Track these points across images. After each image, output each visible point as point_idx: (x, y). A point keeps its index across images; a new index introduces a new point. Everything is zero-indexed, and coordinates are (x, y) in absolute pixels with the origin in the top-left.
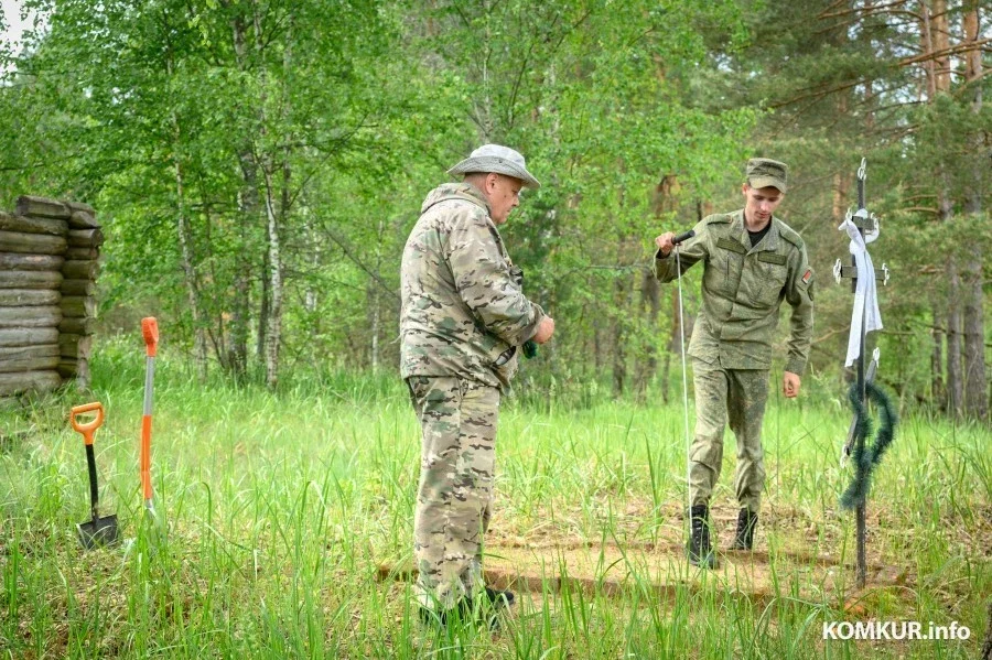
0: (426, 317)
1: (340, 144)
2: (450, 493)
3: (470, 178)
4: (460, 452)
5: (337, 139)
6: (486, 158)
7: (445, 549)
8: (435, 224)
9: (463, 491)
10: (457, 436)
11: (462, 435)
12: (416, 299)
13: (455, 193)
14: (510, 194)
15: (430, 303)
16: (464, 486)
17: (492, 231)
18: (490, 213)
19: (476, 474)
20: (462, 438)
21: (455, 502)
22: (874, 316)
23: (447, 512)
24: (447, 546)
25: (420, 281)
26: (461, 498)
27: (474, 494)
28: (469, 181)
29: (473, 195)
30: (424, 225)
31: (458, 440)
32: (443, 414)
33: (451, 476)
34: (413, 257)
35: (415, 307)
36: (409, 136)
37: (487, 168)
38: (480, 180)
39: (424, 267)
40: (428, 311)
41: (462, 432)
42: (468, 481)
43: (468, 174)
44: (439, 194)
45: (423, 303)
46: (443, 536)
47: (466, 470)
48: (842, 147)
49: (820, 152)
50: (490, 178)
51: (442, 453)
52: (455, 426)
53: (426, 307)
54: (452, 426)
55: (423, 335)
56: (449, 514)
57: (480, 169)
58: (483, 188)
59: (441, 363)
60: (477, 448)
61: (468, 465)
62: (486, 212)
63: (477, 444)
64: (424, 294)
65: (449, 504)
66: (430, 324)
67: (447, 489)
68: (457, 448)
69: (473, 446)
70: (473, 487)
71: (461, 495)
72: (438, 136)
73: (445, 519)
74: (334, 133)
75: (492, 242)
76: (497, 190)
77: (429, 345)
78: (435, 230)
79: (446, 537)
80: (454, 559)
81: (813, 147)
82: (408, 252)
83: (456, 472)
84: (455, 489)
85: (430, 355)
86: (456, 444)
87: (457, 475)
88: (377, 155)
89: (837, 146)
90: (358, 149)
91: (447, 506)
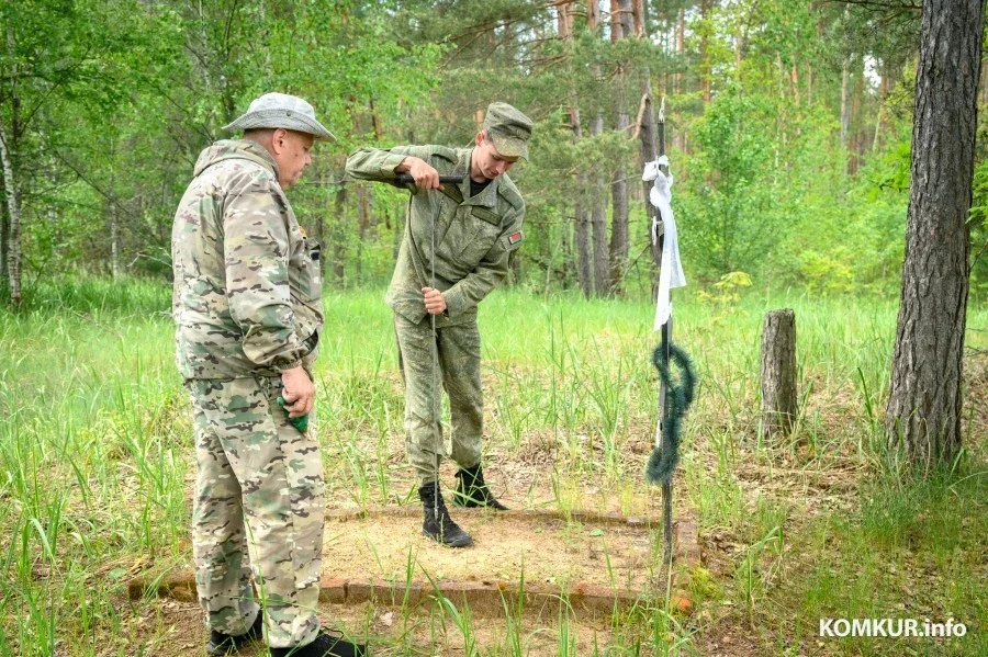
0: (206, 304)
1: (65, 76)
2: (289, 513)
3: (252, 135)
4: (287, 461)
5: (63, 70)
6: (271, 112)
7: (295, 578)
8: (211, 191)
9: (303, 505)
10: (277, 445)
11: (282, 442)
12: (193, 282)
13: (235, 151)
14: (301, 152)
15: (210, 288)
16: (302, 499)
17: (278, 198)
18: (277, 176)
19: (312, 482)
20: (283, 446)
21: (297, 520)
22: (677, 273)
23: (290, 535)
24: (297, 574)
25: (195, 261)
26: (304, 514)
27: (315, 505)
28: (252, 138)
29: (256, 153)
30: (197, 191)
31: (280, 449)
32: (255, 423)
33: (285, 492)
34: (185, 230)
35: (191, 291)
36: (132, 68)
37: (272, 123)
38: (265, 137)
39: (199, 242)
40: (209, 298)
41: (282, 438)
42: (305, 493)
43: (249, 131)
44: (214, 153)
45: (204, 288)
46: (291, 563)
47: (300, 481)
48: (504, 76)
49: (487, 79)
50: (277, 135)
51: (265, 468)
52: (271, 433)
53: (207, 292)
54: (267, 434)
55: (205, 329)
56: (294, 537)
57: (265, 125)
58: (270, 147)
59: (231, 362)
60: (305, 452)
61: (301, 474)
62: (271, 175)
63: (304, 448)
64: (202, 277)
65: (291, 525)
66: (212, 314)
67: (284, 508)
68: (281, 458)
69: (300, 451)
70: (312, 498)
71: (302, 510)
72: (159, 68)
73: (291, 543)
74: (59, 65)
75: (274, 212)
76: (286, 149)
77: (211, 343)
78: (210, 198)
79: (295, 564)
80: (308, 585)
81: (482, 76)
82: (179, 225)
83: (288, 486)
84: (294, 506)
85: (216, 354)
86: (279, 454)
87: (291, 489)
88: (103, 85)
89: (500, 75)
90: (84, 80)
91: (290, 528)
